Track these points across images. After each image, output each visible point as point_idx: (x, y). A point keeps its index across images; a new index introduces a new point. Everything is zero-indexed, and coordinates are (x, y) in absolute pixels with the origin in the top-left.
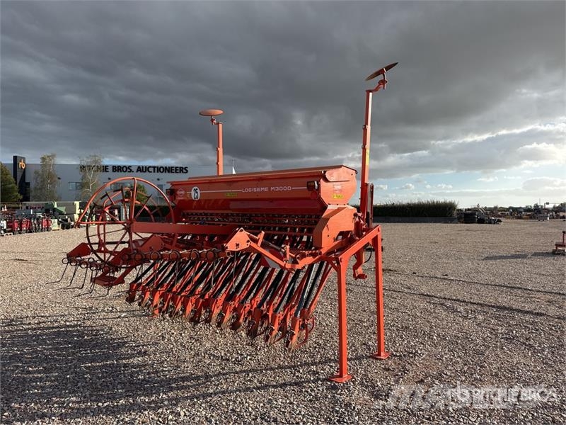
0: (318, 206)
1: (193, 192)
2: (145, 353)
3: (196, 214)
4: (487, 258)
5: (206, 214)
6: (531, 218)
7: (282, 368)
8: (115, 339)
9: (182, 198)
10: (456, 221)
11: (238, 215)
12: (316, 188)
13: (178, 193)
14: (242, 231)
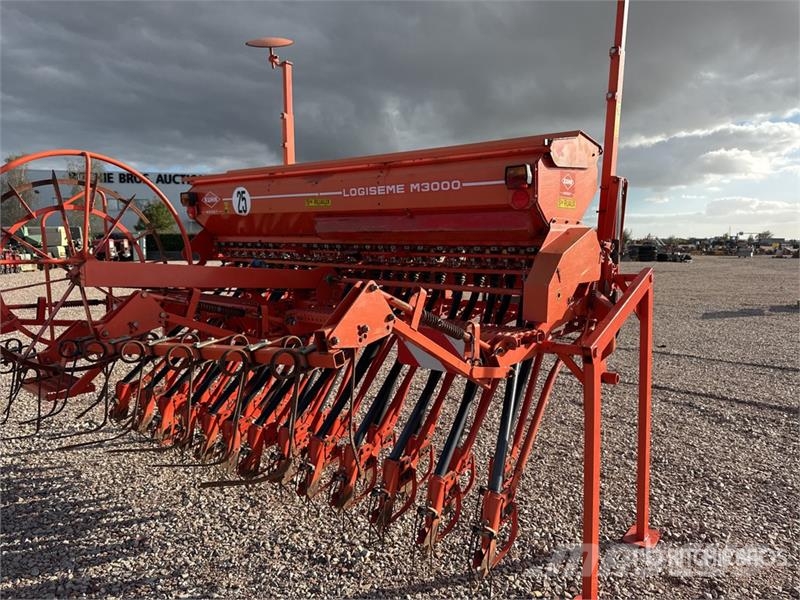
0: (528, 226)
1: (235, 199)
2: (142, 545)
3: (245, 245)
4: (706, 316)
5: (265, 246)
6: (726, 254)
7: (445, 583)
8: (81, 504)
9: (214, 212)
10: (628, 257)
11: (332, 247)
12: (529, 181)
13: (206, 200)
14: (372, 289)
